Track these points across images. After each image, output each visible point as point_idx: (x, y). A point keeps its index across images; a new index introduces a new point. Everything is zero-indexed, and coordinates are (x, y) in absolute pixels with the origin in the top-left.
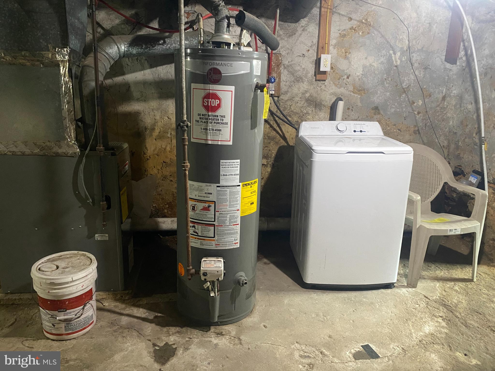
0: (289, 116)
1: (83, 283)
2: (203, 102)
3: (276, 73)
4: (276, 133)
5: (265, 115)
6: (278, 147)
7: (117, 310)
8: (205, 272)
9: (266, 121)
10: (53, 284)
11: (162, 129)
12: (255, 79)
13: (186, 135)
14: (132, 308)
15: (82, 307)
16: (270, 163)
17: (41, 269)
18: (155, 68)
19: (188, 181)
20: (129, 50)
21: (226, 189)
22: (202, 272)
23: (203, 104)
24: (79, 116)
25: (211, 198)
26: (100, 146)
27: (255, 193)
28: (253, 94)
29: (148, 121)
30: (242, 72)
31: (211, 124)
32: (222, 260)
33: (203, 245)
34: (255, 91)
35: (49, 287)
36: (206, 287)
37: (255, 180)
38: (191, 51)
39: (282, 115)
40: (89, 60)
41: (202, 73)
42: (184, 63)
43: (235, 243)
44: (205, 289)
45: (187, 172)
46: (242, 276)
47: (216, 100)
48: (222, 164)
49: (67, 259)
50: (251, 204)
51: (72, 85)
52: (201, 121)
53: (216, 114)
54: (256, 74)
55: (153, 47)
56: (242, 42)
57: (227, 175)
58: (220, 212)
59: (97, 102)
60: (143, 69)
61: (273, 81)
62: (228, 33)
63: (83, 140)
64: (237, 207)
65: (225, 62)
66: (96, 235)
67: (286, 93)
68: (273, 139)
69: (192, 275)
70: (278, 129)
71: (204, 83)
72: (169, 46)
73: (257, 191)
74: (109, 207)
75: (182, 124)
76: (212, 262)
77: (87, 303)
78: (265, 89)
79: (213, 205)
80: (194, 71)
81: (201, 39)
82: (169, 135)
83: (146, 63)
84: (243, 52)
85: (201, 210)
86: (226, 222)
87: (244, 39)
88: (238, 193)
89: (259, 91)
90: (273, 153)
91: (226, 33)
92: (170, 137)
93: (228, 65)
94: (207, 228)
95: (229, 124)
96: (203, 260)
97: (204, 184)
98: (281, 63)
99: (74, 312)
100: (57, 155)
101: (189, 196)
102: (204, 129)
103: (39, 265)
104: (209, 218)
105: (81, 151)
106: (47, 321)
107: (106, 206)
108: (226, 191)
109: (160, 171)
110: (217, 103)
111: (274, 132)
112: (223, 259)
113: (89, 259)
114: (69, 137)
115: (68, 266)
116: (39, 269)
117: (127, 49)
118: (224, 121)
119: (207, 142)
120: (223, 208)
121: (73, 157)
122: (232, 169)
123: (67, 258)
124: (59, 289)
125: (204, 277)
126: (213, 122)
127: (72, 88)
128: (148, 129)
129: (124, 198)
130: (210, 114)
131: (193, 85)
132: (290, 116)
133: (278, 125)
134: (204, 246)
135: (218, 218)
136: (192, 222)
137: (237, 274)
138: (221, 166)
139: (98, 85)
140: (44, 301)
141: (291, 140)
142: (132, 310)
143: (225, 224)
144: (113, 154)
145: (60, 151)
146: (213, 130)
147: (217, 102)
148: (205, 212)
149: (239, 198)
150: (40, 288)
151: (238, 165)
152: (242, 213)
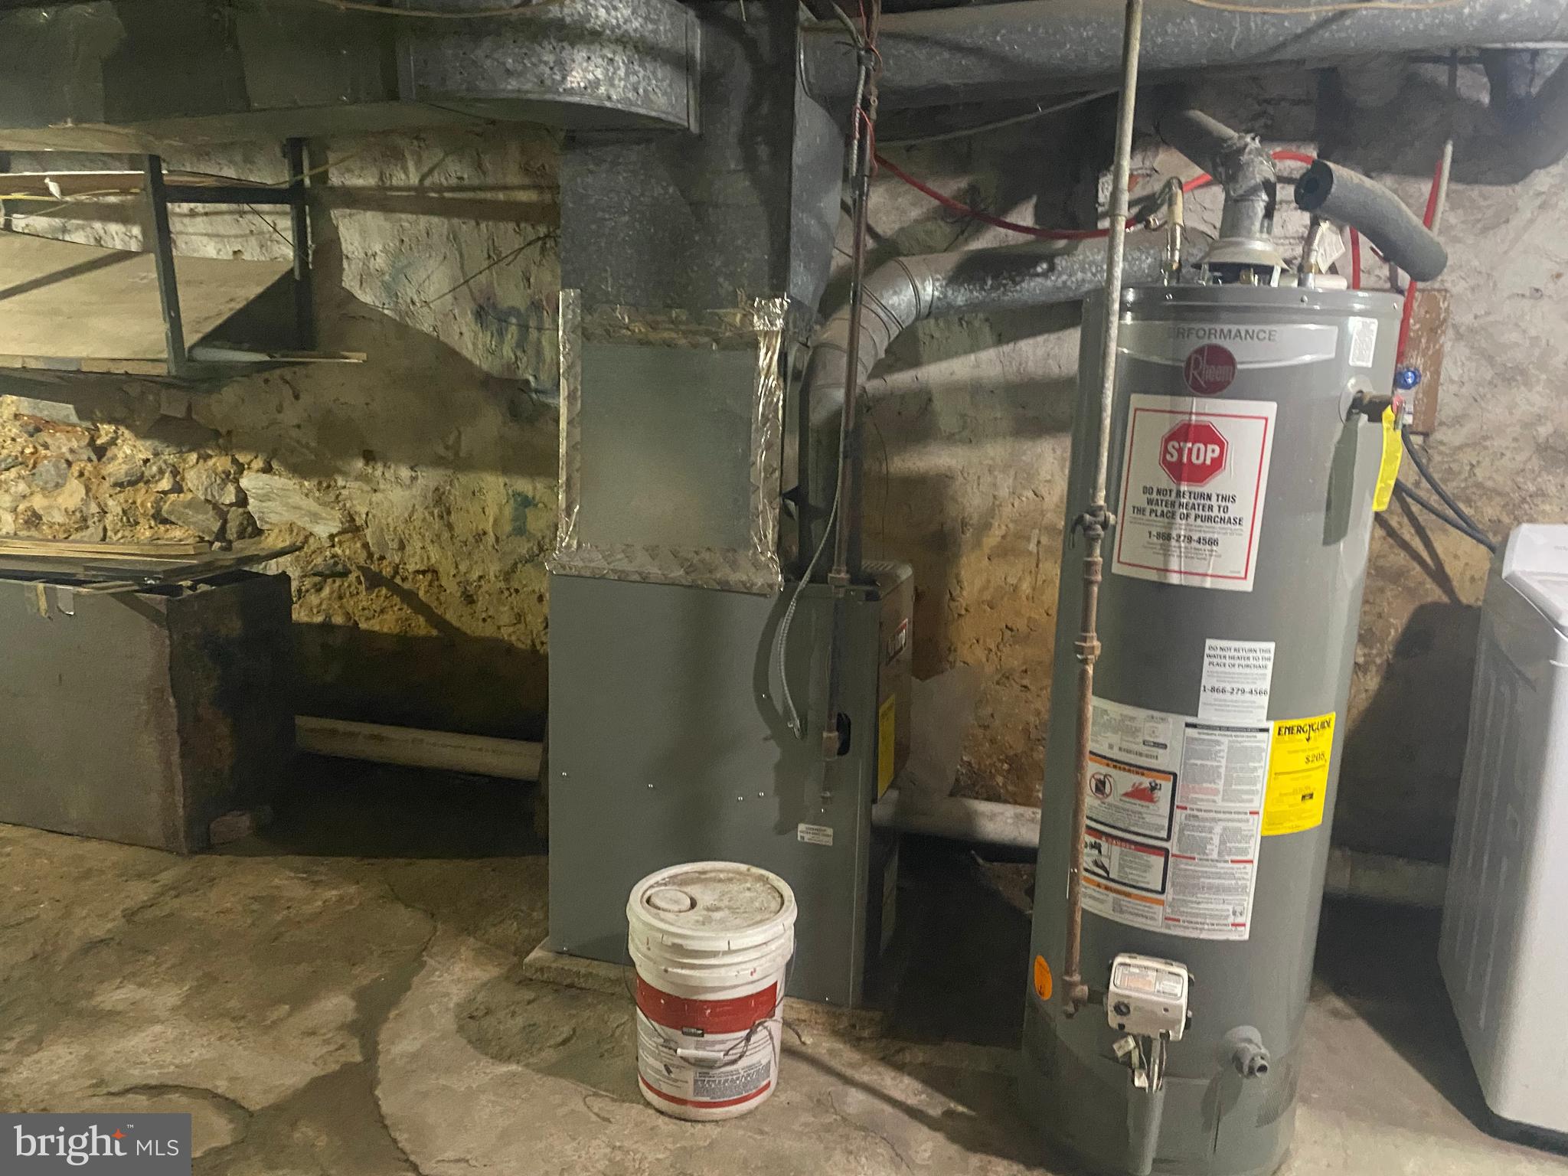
0: (1464, 502)
1: (755, 964)
2: (1166, 451)
3: (1424, 356)
4: (1408, 558)
5: (1381, 500)
6: (1411, 608)
7: (835, 1064)
8: (1123, 1004)
9: (1378, 517)
10: (678, 949)
11: (1011, 526)
12: (1352, 381)
13: (1098, 551)
14: (881, 1069)
15: (744, 1033)
16: (1378, 661)
17: (655, 900)
18: (1011, 345)
19: (1090, 696)
20: (945, 296)
21: (1217, 736)
22: (1111, 1002)
23: (1165, 456)
24: (793, 483)
25: (1164, 761)
26: (839, 572)
27: (1321, 762)
28: (1340, 426)
29: (972, 500)
30: (1307, 358)
31: (1184, 522)
32: (1184, 973)
33: (1122, 912)
34: (1348, 418)
35: (668, 956)
36: (1120, 1054)
37: (1327, 717)
38: (1136, 294)
39: (1435, 497)
40: (837, 329)
41: (1170, 363)
42: (1114, 332)
43: (1233, 925)
44: (1115, 1059)
45: (1090, 670)
46: (1252, 1041)
47: (1210, 447)
48: (1212, 653)
49: (720, 885)
50: (1304, 797)
51: (784, 400)
52: (1152, 511)
53: (1206, 489)
54: (1360, 364)
55: (1015, 283)
56: (1313, 260)
57: (1224, 691)
58: (1189, 812)
59: (845, 447)
60: (974, 348)
61: (1410, 381)
62: (1265, 236)
63: (795, 549)
64: (1251, 801)
65: (1250, 328)
66: (802, 827)
67: (1458, 420)
68: (1396, 576)
69: (1077, 1002)
70: (1417, 544)
71: (1173, 394)
72: (1064, 277)
73: (1328, 756)
74: (844, 749)
75: (1087, 517)
76: (1150, 973)
77: (759, 1024)
78: (1388, 413)
79: (1167, 786)
80: (1143, 357)
81: (1173, 255)
82: (1032, 547)
83: (987, 329)
84: (1315, 296)
85: (1126, 795)
86: (1209, 847)
87: (1322, 251)
88: (1260, 755)
89: (1364, 417)
90: (1391, 625)
91: (1258, 235)
92: (1035, 551)
93: (1262, 335)
94: (1140, 858)
95: (1247, 524)
96: (1119, 960)
97: (1141, 714)
98: (1445, 320)
99: (723, 1042)
100: (726, 588)
101: (1090, 746)
102: (1159, 535)
103: (652, 887)
104: (1149, 826)
105: (786, 580)
106: (652, 1054)
107: (837, 745)
108: (1218, 743)
109: (992, 656)
110: (1210, 455)
111: (1403, 554)
112: (1189, 971)
113: (777, 895)
114: (761, 540)
115: (721, 904)
116: (648, 901)
117: (941, 292)
118: (1231, 514)
119: (1166, 577)
120: (1202, 800)
121: (764, 595)
122: (1248, 670)
123: (720, 881)
124: (693, 967)
125: (1119, 1019)
126: (1193, 517)
127: (784, 407)
128: (972, 525)
129: (887, 727)
130: (1184, 488)
131: (1136, 400)
132: (1469, 502)
133: (1420, 531)
134: (1127, 916)
135: (1181, 831)
136: (1091, 830)
137: (1230, 1032)
138: (1206, 660)
139: (853, 401)
140: (654, 994)
141: (1467, 584)
142: (879, 1074)
143: (1205, 853)
144: (871, 597)
145: (735, 577)
146: (1190, 539)
147: (1213, 451)
148: (1137, 805)
149: (1260, 772)
150: (645, 956)
151: (1269, 659)
152: (1270, 824)
